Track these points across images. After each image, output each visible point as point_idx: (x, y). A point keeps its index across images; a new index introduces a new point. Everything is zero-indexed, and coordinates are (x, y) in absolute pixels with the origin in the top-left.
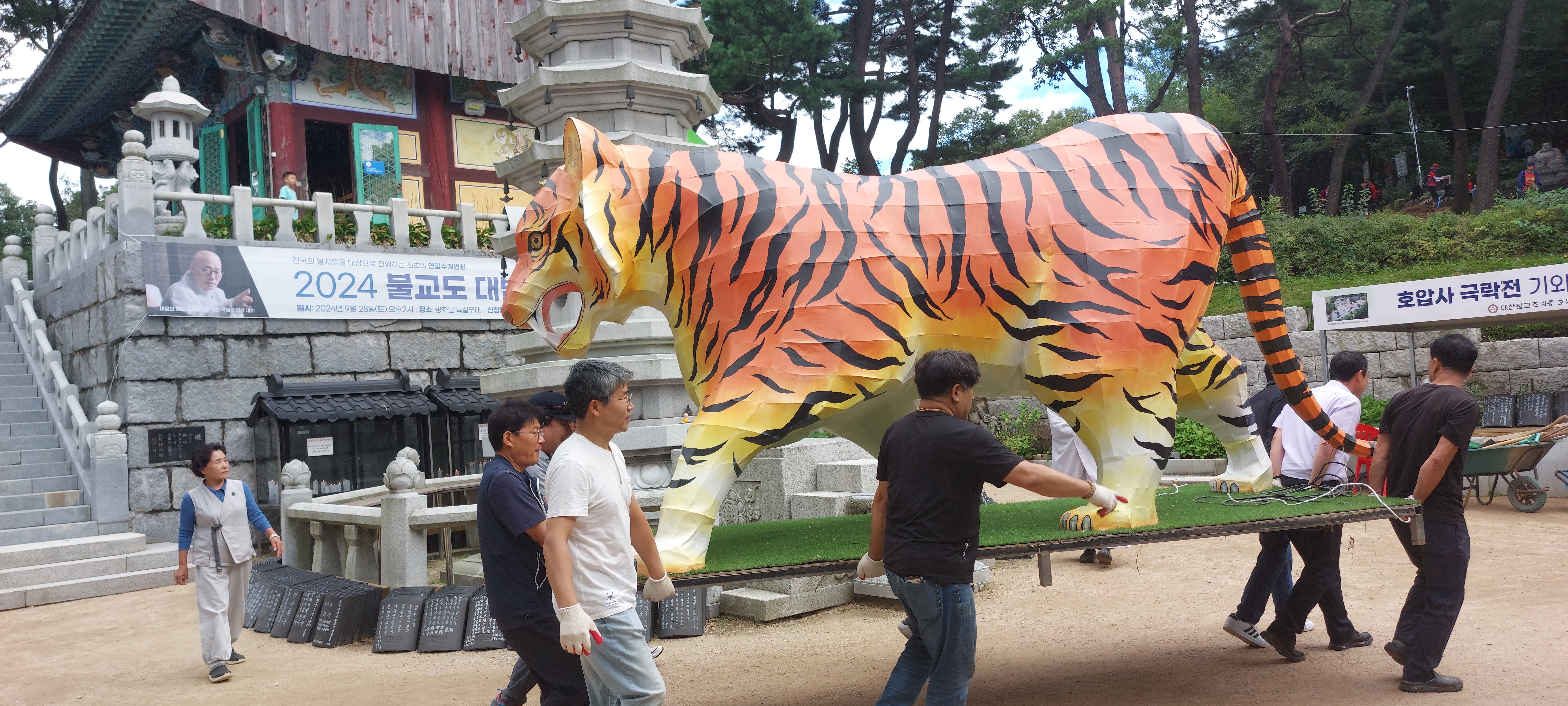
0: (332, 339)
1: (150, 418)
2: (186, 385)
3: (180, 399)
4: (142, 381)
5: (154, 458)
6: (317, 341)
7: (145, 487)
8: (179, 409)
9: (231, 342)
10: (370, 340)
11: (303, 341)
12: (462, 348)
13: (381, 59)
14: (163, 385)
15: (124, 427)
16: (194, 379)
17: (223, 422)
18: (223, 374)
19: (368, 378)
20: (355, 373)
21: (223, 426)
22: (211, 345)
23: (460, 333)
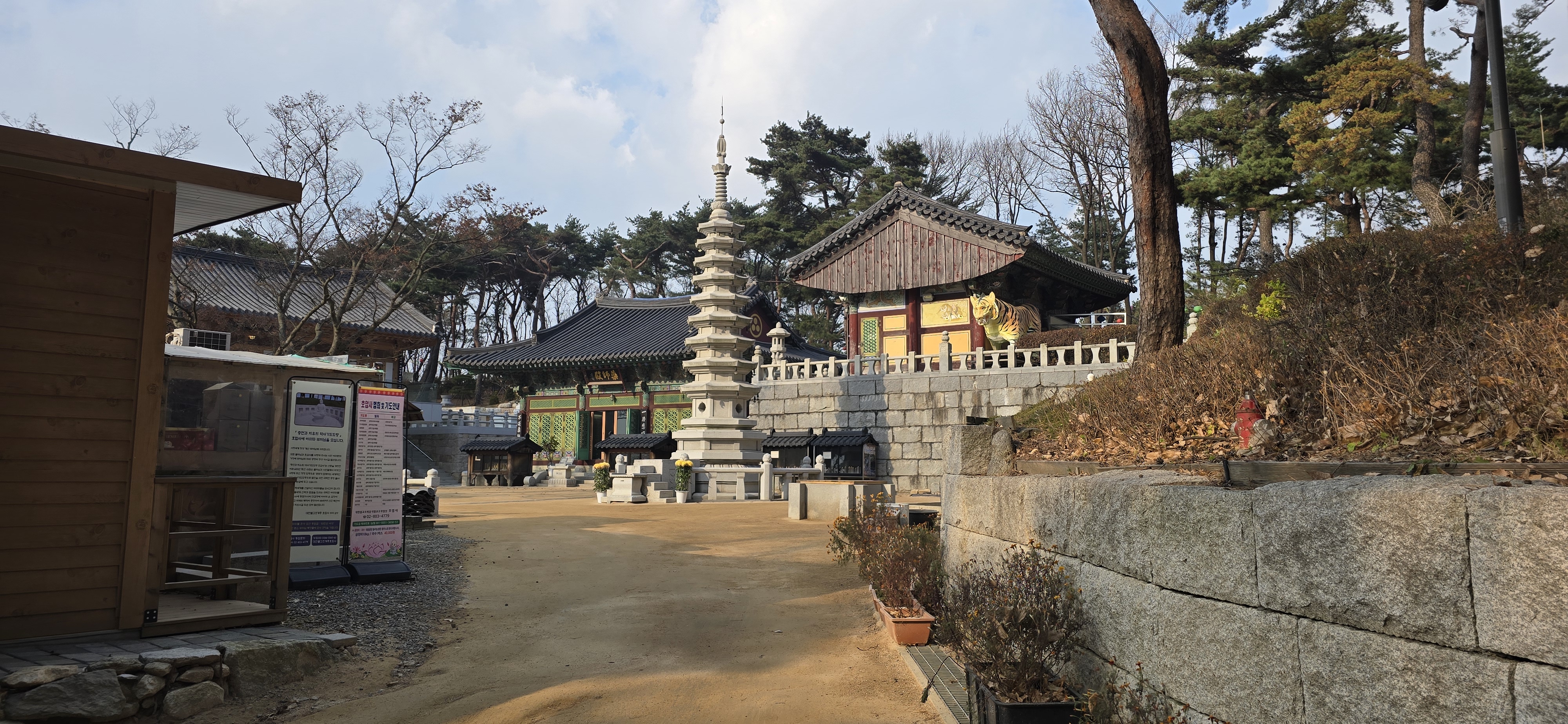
0: (805, 415)
9: (775, 417)
11: (796, 416)
12: (849, 418)
23: (848, 412)
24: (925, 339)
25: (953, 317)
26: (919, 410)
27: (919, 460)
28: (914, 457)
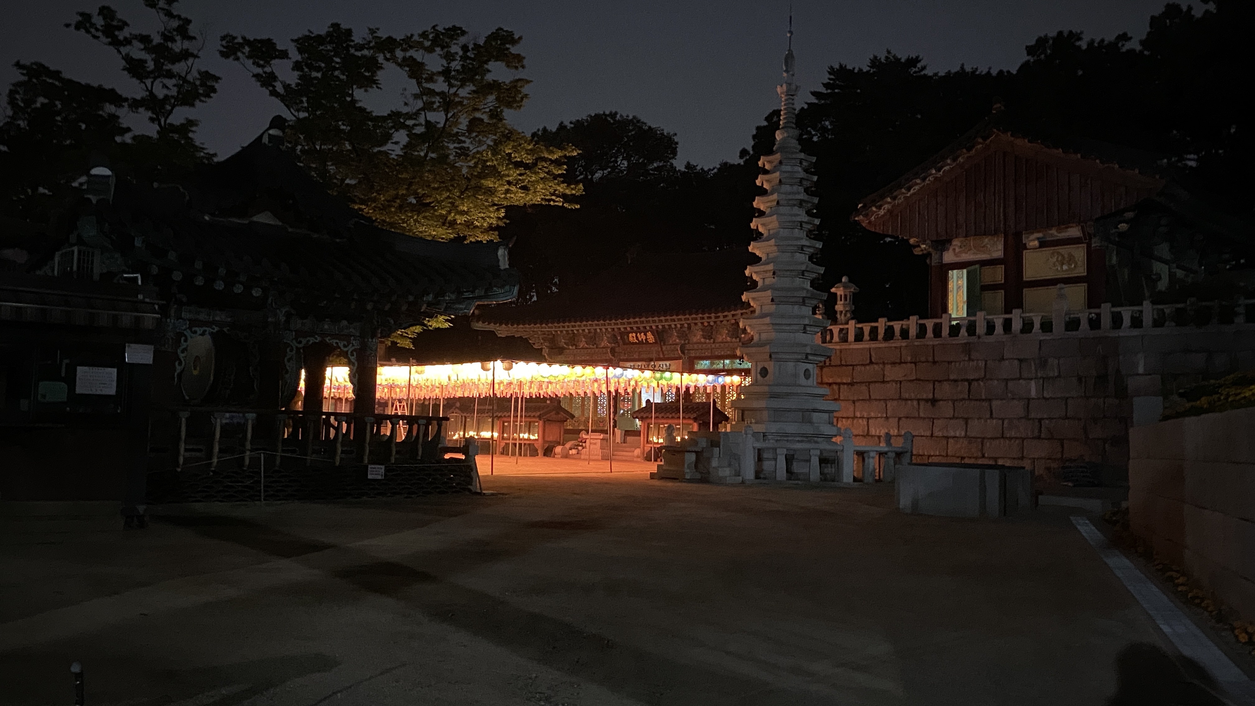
24: (1028, 294)
25: (1065, 267)
26: (1025, 379)
27: (1023, 439)
28: (1018, 435)
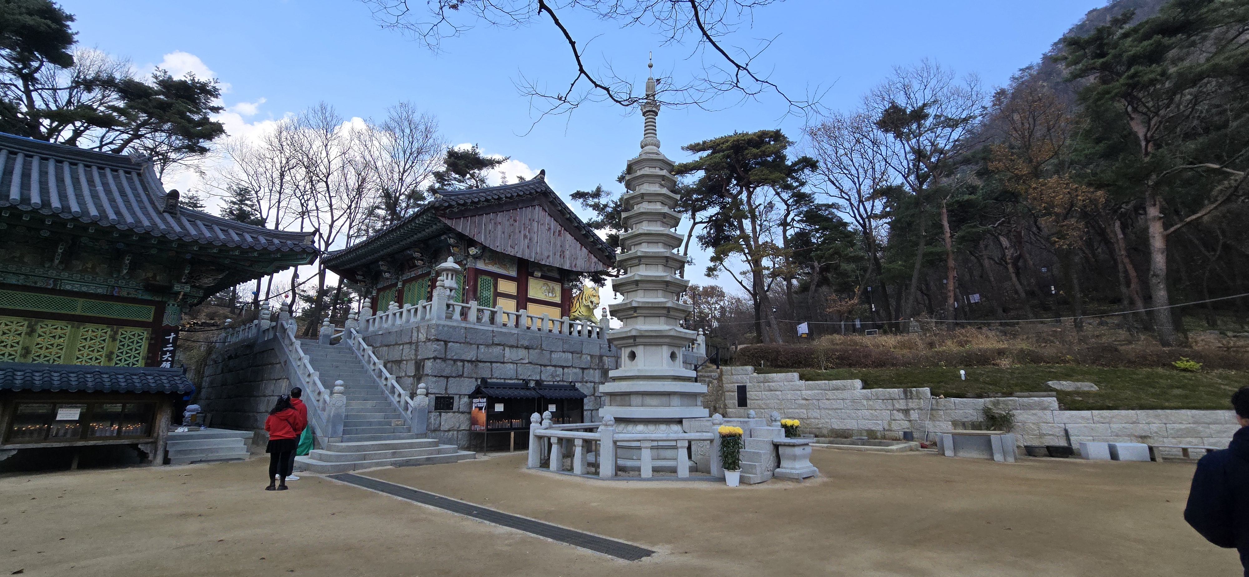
0: (498, 364)
1: (436, 391)
2: (450, 379)
3: (447, 385)
4: (435, 376)
5: (436, 409)
6: (494, 365)
7: (432, 420)
8: (446, 389)
9: (466, 363)
10: (511, 366)
11: (489, 364)
12: (541, 371)
13: (512, 254)
14: (442, 379)
15: (427, 395)
16: (452, 377)
17: (460, 395)
18: (461, 376)
19: (509, 381)
20: (505, 379)
21: (460, 397)
22: (460, 364)
23: (541, 365)
24: (530, 307)
25: (550, 295)
26: (593, 369)
